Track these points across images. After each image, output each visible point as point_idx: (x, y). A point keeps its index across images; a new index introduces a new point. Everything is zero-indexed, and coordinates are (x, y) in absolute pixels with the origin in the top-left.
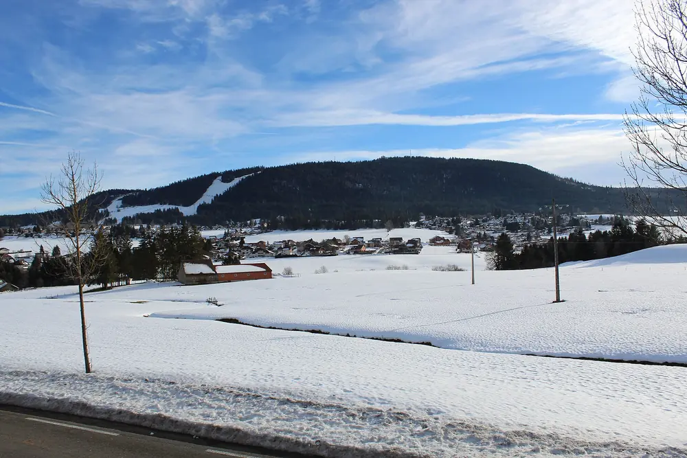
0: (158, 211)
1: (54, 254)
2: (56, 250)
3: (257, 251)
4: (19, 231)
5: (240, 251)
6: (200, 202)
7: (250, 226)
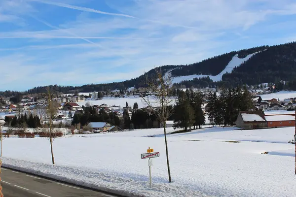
0: (196, 79)
1: (134, 109)
2: (136, 105)
3: (272, 105)
4: (112, 93)
5: (260, 106)
6: (224, 72)
7: (261, 88)
